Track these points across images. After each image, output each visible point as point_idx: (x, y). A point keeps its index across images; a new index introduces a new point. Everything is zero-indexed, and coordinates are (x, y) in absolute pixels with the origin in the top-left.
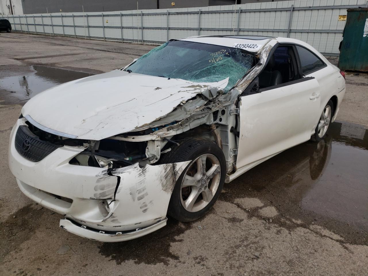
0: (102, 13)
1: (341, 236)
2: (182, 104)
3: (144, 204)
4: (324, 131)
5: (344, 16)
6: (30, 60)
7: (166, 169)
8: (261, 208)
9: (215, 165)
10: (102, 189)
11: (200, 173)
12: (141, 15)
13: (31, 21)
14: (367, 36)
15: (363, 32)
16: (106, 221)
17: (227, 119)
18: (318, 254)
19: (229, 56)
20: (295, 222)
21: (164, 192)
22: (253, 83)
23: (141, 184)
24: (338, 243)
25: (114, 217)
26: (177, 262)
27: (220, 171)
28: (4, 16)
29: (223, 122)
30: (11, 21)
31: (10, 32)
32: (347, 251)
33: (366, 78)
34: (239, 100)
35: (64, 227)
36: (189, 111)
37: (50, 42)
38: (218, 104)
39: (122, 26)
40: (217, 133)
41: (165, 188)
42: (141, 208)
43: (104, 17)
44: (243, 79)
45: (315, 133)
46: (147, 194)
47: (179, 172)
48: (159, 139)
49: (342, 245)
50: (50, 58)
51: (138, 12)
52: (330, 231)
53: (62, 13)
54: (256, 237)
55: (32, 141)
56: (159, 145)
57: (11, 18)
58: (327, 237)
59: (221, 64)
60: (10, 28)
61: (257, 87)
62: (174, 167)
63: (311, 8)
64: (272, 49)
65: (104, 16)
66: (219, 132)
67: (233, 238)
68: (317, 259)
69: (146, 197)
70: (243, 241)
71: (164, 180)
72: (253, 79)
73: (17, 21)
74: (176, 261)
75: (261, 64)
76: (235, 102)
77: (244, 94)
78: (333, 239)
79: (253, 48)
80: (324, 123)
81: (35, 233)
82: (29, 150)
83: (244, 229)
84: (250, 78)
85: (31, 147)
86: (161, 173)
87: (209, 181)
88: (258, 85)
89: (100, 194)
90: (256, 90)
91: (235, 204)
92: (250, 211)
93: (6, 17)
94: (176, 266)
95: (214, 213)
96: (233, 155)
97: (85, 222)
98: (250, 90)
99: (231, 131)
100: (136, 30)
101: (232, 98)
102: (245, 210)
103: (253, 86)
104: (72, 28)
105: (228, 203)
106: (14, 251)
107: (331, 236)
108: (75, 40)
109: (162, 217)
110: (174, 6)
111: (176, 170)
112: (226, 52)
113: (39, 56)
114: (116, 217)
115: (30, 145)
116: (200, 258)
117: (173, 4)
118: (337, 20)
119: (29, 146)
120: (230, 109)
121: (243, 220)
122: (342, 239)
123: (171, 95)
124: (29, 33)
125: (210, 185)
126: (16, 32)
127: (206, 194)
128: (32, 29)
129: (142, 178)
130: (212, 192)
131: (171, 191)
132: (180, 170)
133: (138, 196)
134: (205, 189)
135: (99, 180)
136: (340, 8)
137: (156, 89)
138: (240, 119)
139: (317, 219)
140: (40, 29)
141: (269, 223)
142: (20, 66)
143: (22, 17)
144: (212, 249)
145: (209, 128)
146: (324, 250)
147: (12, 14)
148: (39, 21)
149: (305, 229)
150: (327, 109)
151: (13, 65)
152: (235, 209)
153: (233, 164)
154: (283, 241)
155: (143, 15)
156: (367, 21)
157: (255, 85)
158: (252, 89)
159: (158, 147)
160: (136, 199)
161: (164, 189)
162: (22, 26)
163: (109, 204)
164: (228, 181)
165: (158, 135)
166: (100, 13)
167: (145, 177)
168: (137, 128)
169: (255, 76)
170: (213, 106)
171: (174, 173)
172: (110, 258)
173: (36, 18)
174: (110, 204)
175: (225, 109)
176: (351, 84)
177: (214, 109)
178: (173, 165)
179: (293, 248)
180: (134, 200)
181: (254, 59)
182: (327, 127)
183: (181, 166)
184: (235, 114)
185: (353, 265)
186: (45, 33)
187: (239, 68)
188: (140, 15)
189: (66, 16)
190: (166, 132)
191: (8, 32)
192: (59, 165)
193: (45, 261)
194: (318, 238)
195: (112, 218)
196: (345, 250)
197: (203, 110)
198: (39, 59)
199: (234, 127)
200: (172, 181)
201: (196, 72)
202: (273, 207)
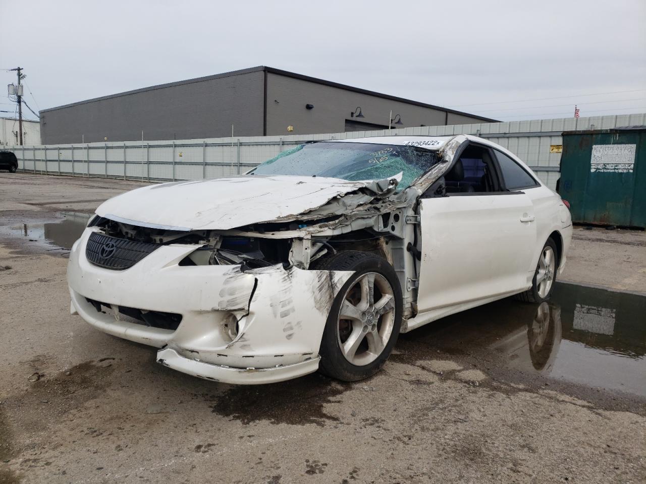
0: (174, 142)
1: (589, 402)
2: (339, 197)
3: (289, 325)
4: (546, 290)
5: (557, 146)
6: (54, 206)
7: (320, 277)
8: (459, 371)
9: (387, 295)
10: (231, 294)
11: (366, 301)
12: (237, 145)
13: (53, 155)
14: (596, 171)
15: (590, 165)
16: (232, 348)
17: (402, 229)
18: (555, 419)
19: (398, 156)
20: (515, 387)
21: (317, 311)
22: (437, 183)
23: (286, 292)
24: (585, 408)
25: (245, 341)
26: (338, 423)
27: (394, 307)
28: (7, 147)
29: (396, 233)
30: (18, 155)
31: (14, 172)
32: (601, 418)
33: (603, 233)
34: (418, 203)
35: (164, 361)
36: (350, 206)
37: (85, 184)
38: (390, 205)
39: (206, 162)
40: (387, 251)
41: (319, 306)
42: (284, 330)
43: (177, 148)
44: (422, 177)
45: (532, 288)
46: (293, 310)
47: (338, 285)
48: (309, 237)
49: (591, 411)
50: (86, 203)
51: (234, 140)
52: (571, 396)
53: (107, 143)
54: (457, 400)
55: (117, 243)
56: (308, 248)
57: (19, 151)
58: (566, 402)
59: (387, 165)
60: (16, 166)
61: (443, 189)
62: (331, 277)
63: (507, 135)
64: (460, 146)
65: (176, 146)
66: (390, 251)
67: (421, 400)
68: (554, 423)
69: (292, 314)
70: (437, 404)
71: (317, 292)
72: (437, 178)
73: (29, 155)
74: (335, 422)
75: (446, 161)
76: (413, 206)
77: (425, 195)
78: (576, 405)
79: (432, 145)
80: (545, 274)
81: (105, 391)
82: (113, 255)
83: (436, 392)
84: (433, 177)
85: (116, 251)
86: (313, 282)
87: (378, 317)
88: (444, 186)
89: (228, 301)
90: (442, 193)
91: (418, 366)
92: (442, 373)
93: (11, 149)
94: (336, 427)
95: (386, 375)
96: (411, 288)
97: (198, 352)
98: (433, 192)
99: (409, 249)
100: (228, 167)
101: (409, 199)
102: (434, 372)
103: (438, 186)
104: (122, 164)
105: (406, 365)
106: (76, 410)
107: (573, 402)
108: (125, 182)
109: (312, 354)
110: (291, 131)
111: (334, 282)
112: (393, 151)
113: (67, 200)
114: (249, 340)
115: (115, 248)
116: (372, 419)
117: (290, 128)
118: (549, 152)
119: (113, 250)
120: (406, 215)
121: (433, 383)
122: (592, 405)
123: (322, 189)
124: (47, 173)
125: (380, 325)
126: (25, 171)
127: (373, 339)
128: (53, 167)
129: (287, 284)
130: (382, 340)
131: (326, 312)
132: (340, 282)
133: (281, 310)
134: (373, 329)
135: (228, 280)
136: (550, 135)
137: (299, 183)
138: (421, 232)
139: (549, 384)
140: (66, 168)
141: (474, 386)
142: (38, 212)
143: (39, 149)
144: (390, 412)
145: (375, 243)
146: (564, 415)
147: (21, 144)
148: (67, 155)
149: (532, 394)
150: (548, 253)
151: (26, 211)
152: (419, 371)
153: (411, 304)
154: (500, 405)
155: (241, 144)
156: (593, 149)
157: (440, 187)
158: (436, 191)
159: (307, 251)
160: (279, 315)
161: (317, 307)
162: (37, 163)
163: (238, 319)
164: (406, 328)
165: (308, 231)
166: (170, 142)
167: (291, 284)
168: (279, 217)
169: (440, 175)
170: (382, 206)
171: (332, 285)
172: (231, 417)
173: (61, 151)
174: (240, 319)
175: (398, 213)
176: (582, 239)
177: (384, 211)
178: (330, 273)
179: (516, 412)
180: (275, 316)
181: (436, 157)
182: (550, 283)
183: (342, 277)
184: (413, 223)
185: (611, 431)
186: (75, 173)
187: (412, 172)
188: (235, 145)
189: (112, 148)
190: (319, 229)
191: (11, 171)
192: (164, 267)
193: (127, 420)
194: (553, 404)
195: (243, 341)
196: (597, 416)
197: (369, 210)
198: (67, 205)
199: (412, 243)
200: (328, 297)
201: (352, 173)
202: (479, 371)
